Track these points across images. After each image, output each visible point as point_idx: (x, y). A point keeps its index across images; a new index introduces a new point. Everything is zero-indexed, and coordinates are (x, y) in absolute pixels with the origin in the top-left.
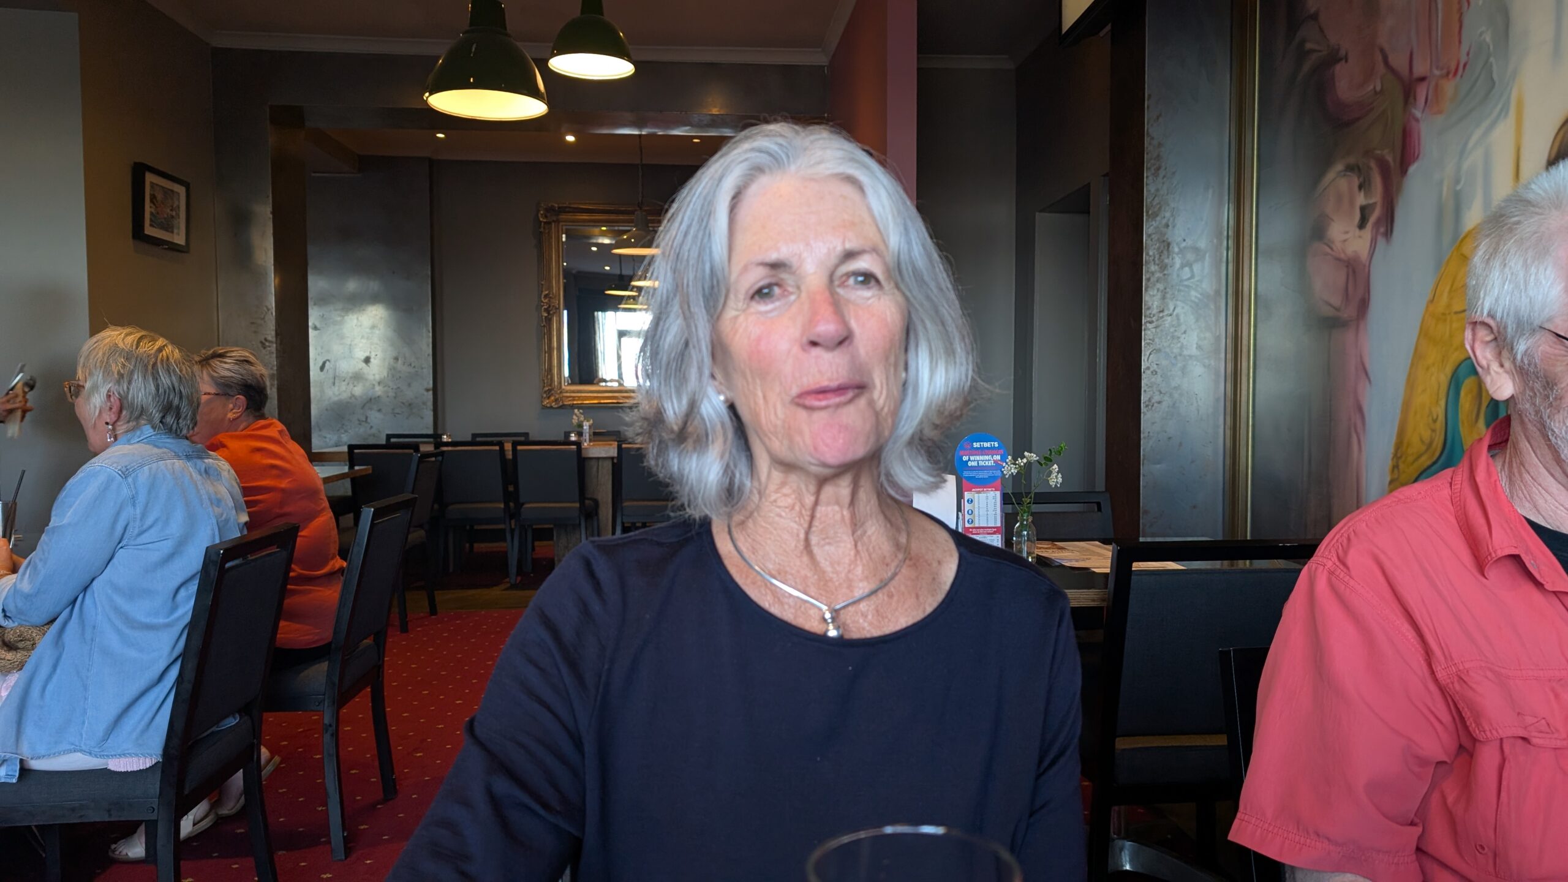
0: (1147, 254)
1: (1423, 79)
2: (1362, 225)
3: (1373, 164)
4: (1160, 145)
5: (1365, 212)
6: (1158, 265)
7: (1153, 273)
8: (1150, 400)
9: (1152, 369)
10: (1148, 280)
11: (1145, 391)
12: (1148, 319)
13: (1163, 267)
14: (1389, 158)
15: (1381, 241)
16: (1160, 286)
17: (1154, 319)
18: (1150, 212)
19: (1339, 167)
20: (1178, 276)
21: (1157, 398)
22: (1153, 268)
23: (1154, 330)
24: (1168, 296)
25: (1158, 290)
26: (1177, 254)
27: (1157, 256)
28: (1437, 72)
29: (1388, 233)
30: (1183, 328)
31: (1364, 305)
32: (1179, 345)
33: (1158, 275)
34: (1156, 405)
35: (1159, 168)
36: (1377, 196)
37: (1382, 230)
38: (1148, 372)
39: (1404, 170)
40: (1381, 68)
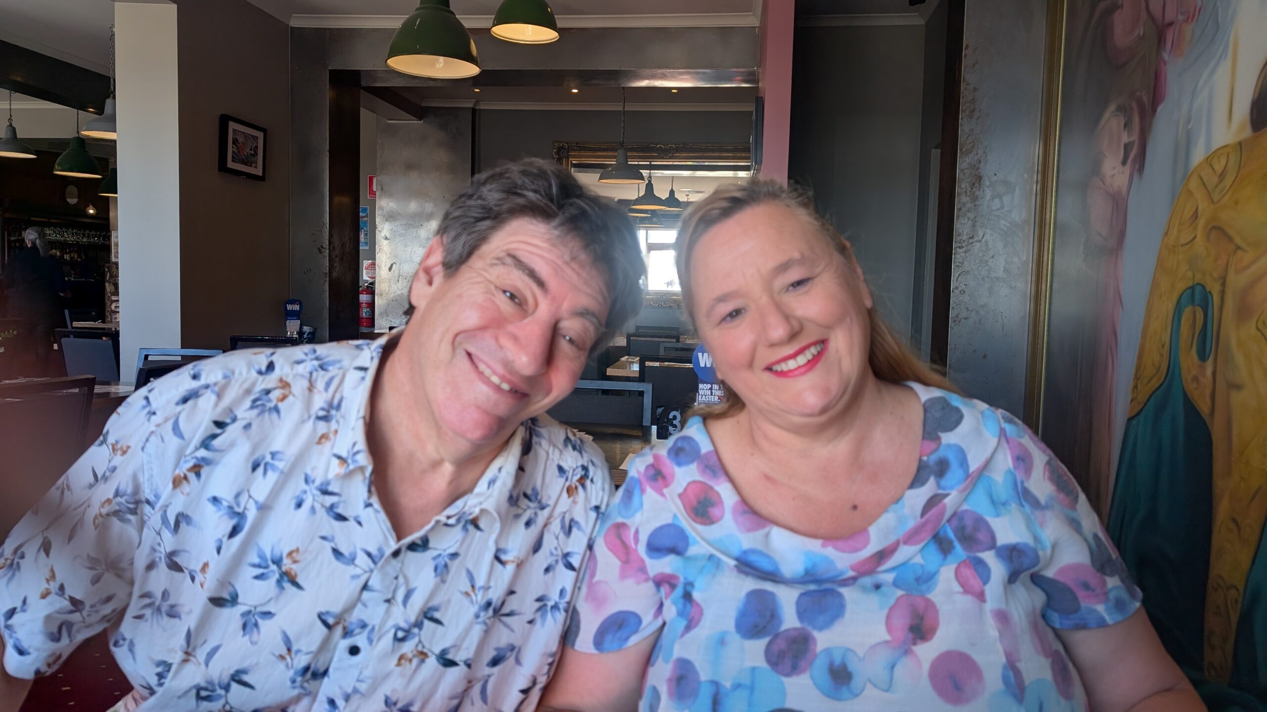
0: (960, 187)
1: (1171, 24)
2: (1124, 163)
4: (975, 89)
5: (1127, 147)
6: (970, 197)
7: (964, 204)
8: (957, 316)
9: (960, 289)
10: (960, 209)
11: (953, 308)
12: (958, 245)
13: (974, 199)
14: (1145, 99)
15: (1136, 176)
16: (971, 215)
17: (963, 245)
18: (964, 150)
19: (1112, 107)
20: (988, 206)
21: (964, 314)
22: (964, 199)
23: (963, 254)
24: (978, 224)
25: (969, 218)
26: (988, 187)
27: (969, 189)
28: (1181, 17)
29: (1141, 169)
30: (991, 253)
31: (1122, 235)
32: (987, 268)
33: (969, 205)
34: (962, 320)
35: (973, 111)
36: (1135, 137)
37: (1137, 166)
38: (957, 291)
39: (1154, 111)
40: (1144, 14)
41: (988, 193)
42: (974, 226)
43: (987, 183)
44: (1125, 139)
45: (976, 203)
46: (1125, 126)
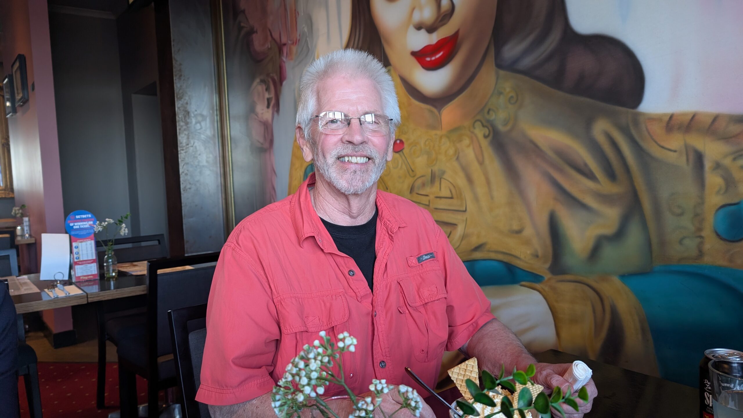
0: (178, 117)
1: (285, 44)
2: (268, 107)
3: (270, 80)
4: (181, 64)
5: (269, 100)
6: (184, 122)
7: (182, 126)
8: (185, 187)
9: (185, 173)
10: (180, 129)
11: (182, 183)
12: (181, 148)
13: (187, 123)
14: (276, 78)
15: (276, 114)
16: (186, 132)
17: (184, 148)
18: (178, 97)
19: (258, 80)
20: (194, 128)
21: (188, 186)
22: (182, 124)
23: (184, 154)
24: (190, 137)
25: (185, 134)
26: (193, 117)
27: (183, 118)
28: (290, 42)
29: (278, 111)
30: (199, 153)
31: (271, 142)
32: (197, 161)
33: (184, 127)
34: (188, 190)
35: (181, 76)
36: (272, 95)
37: (276, 109)
38: (183, 174)
39: (281, 84)
40: (270, 38)
41: (194, 121)
42: (188, 138)
43: (192, 115)
44: (267, 96)
45: (188, 126)
46: (267, 90)
